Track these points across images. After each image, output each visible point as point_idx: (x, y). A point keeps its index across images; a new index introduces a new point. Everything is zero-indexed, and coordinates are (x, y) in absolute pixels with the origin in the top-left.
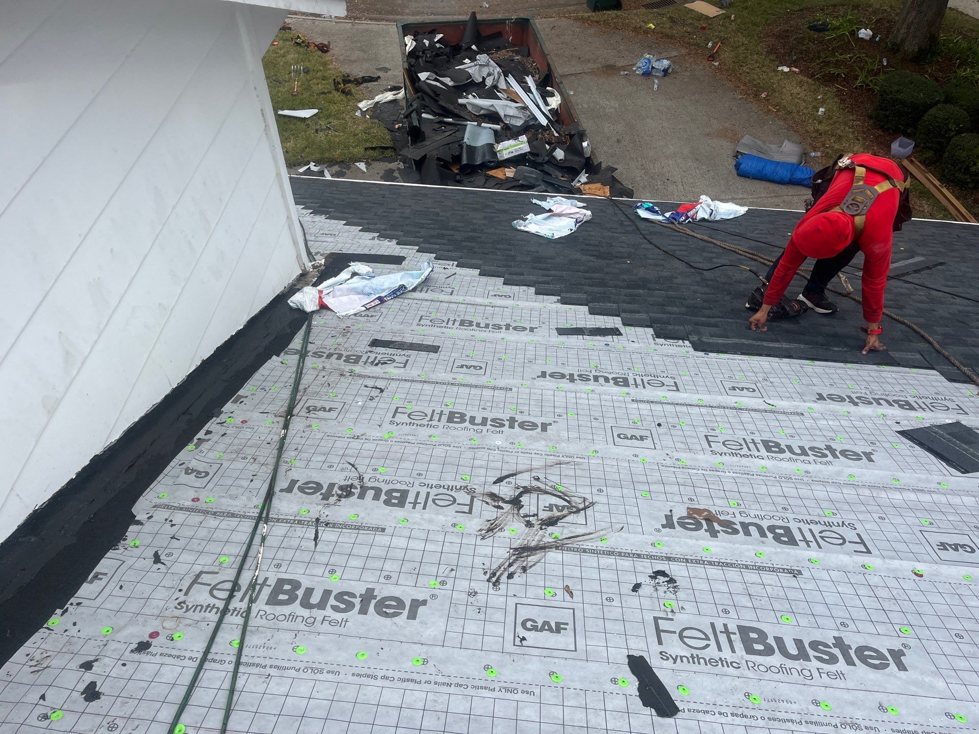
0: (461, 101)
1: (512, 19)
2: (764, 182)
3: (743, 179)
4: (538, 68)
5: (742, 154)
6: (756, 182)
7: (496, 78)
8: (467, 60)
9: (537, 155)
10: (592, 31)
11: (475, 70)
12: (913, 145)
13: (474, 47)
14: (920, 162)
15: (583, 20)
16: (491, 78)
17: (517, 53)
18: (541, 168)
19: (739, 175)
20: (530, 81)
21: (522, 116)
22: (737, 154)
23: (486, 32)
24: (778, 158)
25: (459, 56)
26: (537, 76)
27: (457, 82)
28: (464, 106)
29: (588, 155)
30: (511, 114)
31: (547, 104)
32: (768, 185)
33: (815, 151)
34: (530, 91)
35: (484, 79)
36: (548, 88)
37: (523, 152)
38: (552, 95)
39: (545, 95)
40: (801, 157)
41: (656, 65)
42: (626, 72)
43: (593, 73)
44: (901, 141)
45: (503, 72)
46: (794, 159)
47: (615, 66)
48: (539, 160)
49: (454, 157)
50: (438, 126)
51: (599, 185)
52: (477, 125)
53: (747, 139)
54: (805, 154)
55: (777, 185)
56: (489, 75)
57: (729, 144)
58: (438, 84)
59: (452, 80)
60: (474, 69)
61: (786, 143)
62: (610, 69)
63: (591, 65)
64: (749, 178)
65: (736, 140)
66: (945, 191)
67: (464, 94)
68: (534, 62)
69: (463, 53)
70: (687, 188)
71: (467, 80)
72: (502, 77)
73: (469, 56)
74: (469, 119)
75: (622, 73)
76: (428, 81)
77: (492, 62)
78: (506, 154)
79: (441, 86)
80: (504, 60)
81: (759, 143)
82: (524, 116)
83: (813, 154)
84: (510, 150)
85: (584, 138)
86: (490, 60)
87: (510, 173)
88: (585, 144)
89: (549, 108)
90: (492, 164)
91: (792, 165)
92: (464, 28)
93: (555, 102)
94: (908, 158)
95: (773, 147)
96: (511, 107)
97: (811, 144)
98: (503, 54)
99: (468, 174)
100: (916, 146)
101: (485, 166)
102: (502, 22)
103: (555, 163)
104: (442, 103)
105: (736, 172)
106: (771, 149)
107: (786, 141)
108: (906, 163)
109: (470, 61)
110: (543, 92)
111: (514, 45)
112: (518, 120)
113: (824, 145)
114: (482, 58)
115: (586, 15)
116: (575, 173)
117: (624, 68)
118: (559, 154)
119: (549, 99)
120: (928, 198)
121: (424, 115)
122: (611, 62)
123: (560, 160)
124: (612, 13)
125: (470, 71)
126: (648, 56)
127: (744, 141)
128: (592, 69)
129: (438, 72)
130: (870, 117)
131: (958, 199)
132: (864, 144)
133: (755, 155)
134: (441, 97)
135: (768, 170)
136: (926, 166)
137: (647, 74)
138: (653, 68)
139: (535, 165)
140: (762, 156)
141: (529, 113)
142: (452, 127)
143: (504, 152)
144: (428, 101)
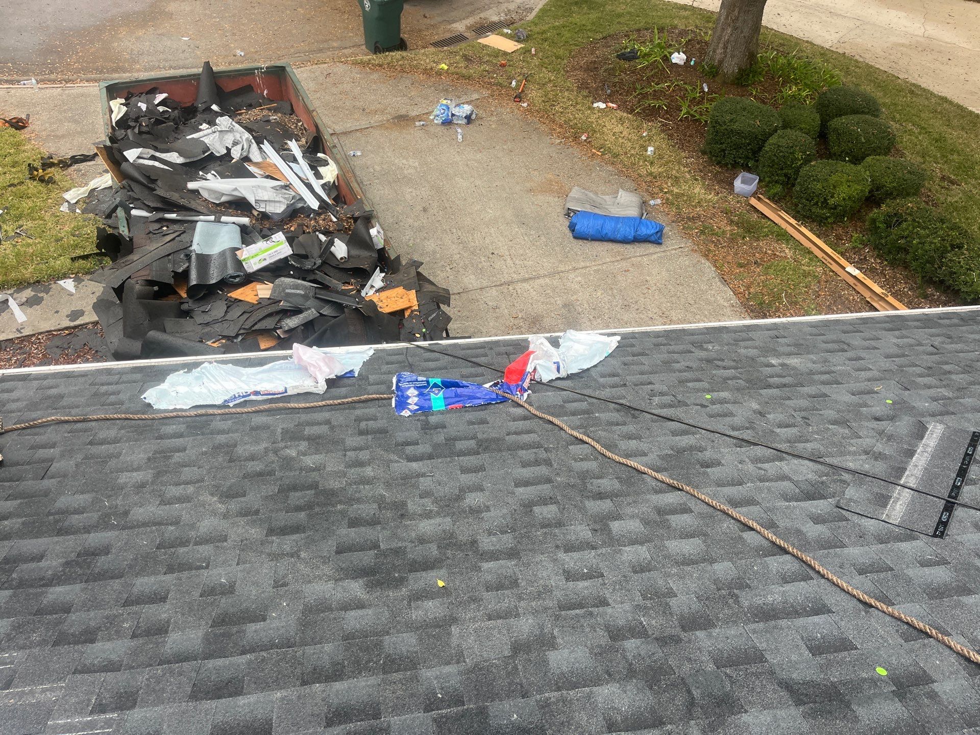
0: (191, 185)
1: (261, 68)
2: (605, 243)
3: (580, 242)
4: (305, 128)
5: (574, 211)
6: (597, 244)
7: (245, 147)
8: (204, 125)
9: (306, 257)
10: (375, 76)
11: (214, 139)
12: (757, 180)
13: (215, 107)
14: (769, 199)
15: (363, 64)
16: (239, 147)
17: (276, 110)
18: (312, 277)
19: (575, 237)
20: (293, 146)
21: (281, 199)
22: (569, 213)
23: (230, 86)
24: (616, 212)
25: (193, 120)
26: (304, 140)
27: (189, 158)
28: (196, 192)
29: (381, 246)
30: (266, 198)
31: (318, 176)
32: (611, 246)
33: (653, 198)
34: (295, 160)
35: (228, 150)
36: (320, 155)
37: (282, 256)
38: (325, 163)
39: (315, 165)
40: (642, 209)
41: (456, 111)
42: (422, 123)
43: (381, 126)
44: (743, 177)
45: (254, 138)
46: (633, 212)
47: (407, 116)
48: (308, 265)
49: (176, 275)
50: (157, 226)
51: (400, 290)
52: (215, 221)
53: (575, 193)
54: (644, 203)
55: (621, 245)
56: (235, 143)
57: (556, 199)
58: (157, 164)
59: (181, 154)
60: (212, 137)
61: (621, 192)
62: (403, 120)
63: (377, 118)
64: (587, 239)
65: (564, 194)
66: (803, 229)
67: (201, 173)
68: (299, 121)
69: (199, 116)
70: (517, 262)
71: (204, 152)
72: (254, 145)
73: (207, 120)
74: (205, 211)
75: (417, 124)
76: (141, 161)
77: (237, 126)
78: (255, 264)
79: (162, 166)
80: (256, 121)
81: (591, 195)
82: (285, 198)
83: (652, 202)
84: (261, 257)
85: (373, 221)
86: (234, 123)
87: (264, 291)
88: (373, 232)
89: (322, 182)
90: (237, 280)
91: (633, 219)
92: (198, 83)
93: (330, 172)
94: (754, 195)
95: (607, 197)
96: (264, 188)
97: (647, 190)
98: (255, 114)
99: (202, 299)
100: (760, 181)
101: (226, 284)
102: (249, 72)
103: (334, 263)
104: (160, 192)
105: (571, 235)
106: (605, 200)
107: (620, 190)
108: (753, 201)
109: (208, 126)
110: (312, 161)
111: (272, 101)
112: (278, 204)
113: (661, 190)
114: (224, 122)
115: (366, 58)
116: (363, 275)
117: (419, 118)
118: (340, 249)
119: (322, 170)
120: (787, 241)
121: (134, 212)
122: (403, 112)
123: (342, 258)
124: (397, 54)
125: (206, 140)
126: (445, 102)
127: (571, 195)
128: (381, 121)
129: (159, 146)
130: (704, 153)
131: (818, 237)
132: (703, 184)
133: (590, 211)
134: (159, 183)
135: (608, 228)
136: (776, 202)
137: (448, 123)
138: (453, 115)
139: (302, 274)
140: (597, 211)
141: (293, 193)
142: (176, 227)
143: (252, 261)
144: (138, 191)
